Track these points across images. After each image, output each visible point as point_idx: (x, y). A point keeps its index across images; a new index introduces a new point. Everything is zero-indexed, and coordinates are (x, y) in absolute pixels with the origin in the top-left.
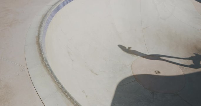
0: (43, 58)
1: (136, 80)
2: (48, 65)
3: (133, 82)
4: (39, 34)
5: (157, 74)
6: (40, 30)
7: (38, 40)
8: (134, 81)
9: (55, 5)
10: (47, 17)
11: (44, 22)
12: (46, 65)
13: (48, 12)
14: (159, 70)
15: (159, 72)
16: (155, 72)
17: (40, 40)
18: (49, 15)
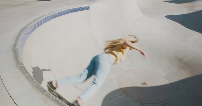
0: (18, 62)
1: (123, 93)
2: (23, 67)
3: (120, 95)
4: (16, 43)
5: (144, 85)
6: (17, 39)
7: (15, 48)
8: (122, 94)
9: (35, 20)
10: (26, 29)
11: (22, 33)
12: (21, 67)
13: (27, 26)
14: (146, 82)
15: (146, 84)
16: (142, 84)
17: (17, 47)
18: (29, 28)
